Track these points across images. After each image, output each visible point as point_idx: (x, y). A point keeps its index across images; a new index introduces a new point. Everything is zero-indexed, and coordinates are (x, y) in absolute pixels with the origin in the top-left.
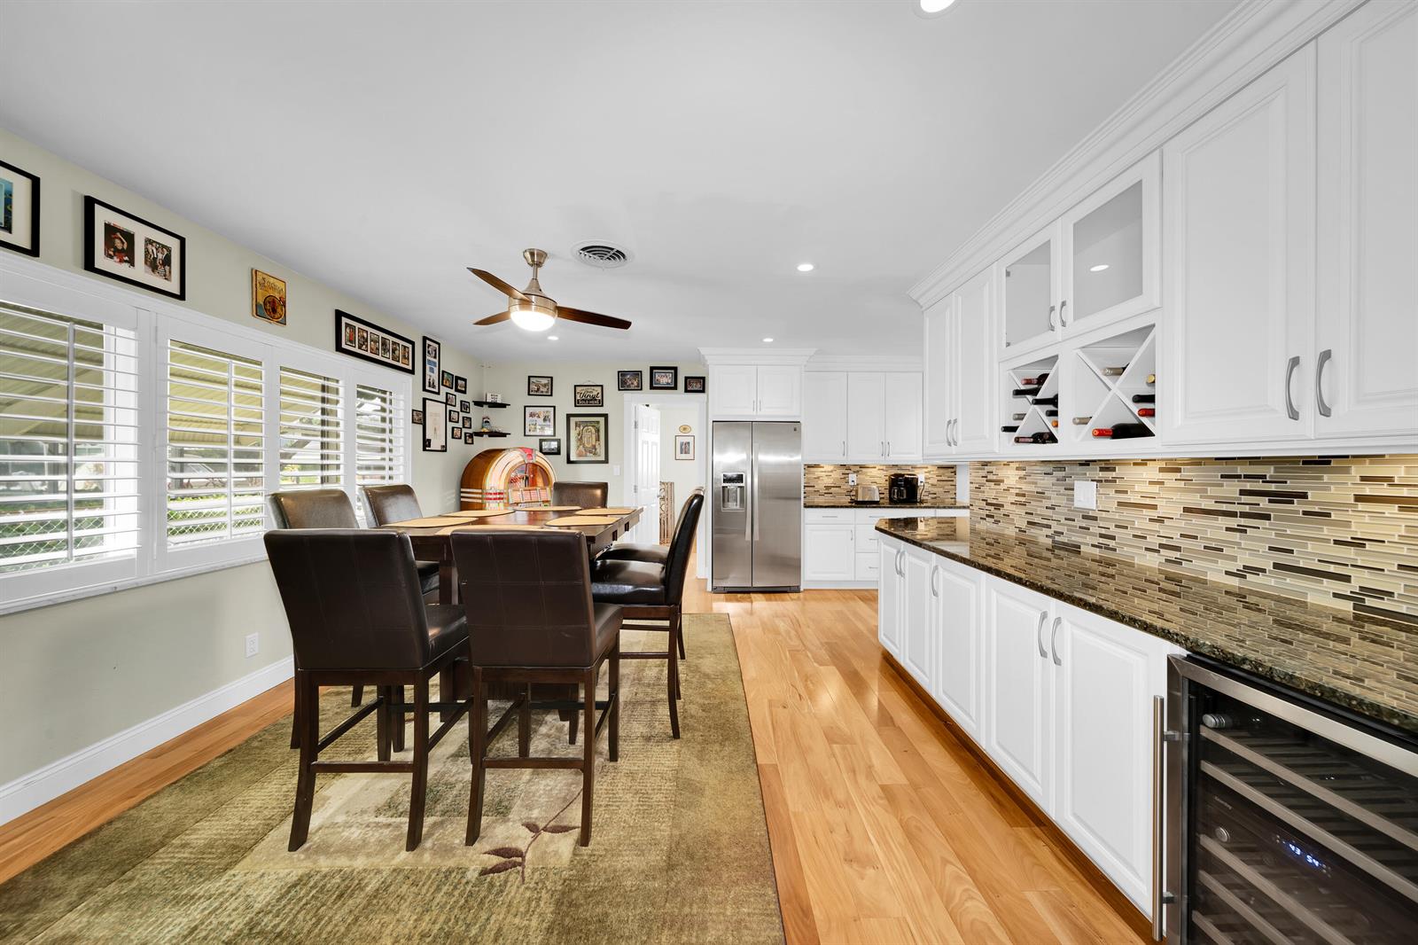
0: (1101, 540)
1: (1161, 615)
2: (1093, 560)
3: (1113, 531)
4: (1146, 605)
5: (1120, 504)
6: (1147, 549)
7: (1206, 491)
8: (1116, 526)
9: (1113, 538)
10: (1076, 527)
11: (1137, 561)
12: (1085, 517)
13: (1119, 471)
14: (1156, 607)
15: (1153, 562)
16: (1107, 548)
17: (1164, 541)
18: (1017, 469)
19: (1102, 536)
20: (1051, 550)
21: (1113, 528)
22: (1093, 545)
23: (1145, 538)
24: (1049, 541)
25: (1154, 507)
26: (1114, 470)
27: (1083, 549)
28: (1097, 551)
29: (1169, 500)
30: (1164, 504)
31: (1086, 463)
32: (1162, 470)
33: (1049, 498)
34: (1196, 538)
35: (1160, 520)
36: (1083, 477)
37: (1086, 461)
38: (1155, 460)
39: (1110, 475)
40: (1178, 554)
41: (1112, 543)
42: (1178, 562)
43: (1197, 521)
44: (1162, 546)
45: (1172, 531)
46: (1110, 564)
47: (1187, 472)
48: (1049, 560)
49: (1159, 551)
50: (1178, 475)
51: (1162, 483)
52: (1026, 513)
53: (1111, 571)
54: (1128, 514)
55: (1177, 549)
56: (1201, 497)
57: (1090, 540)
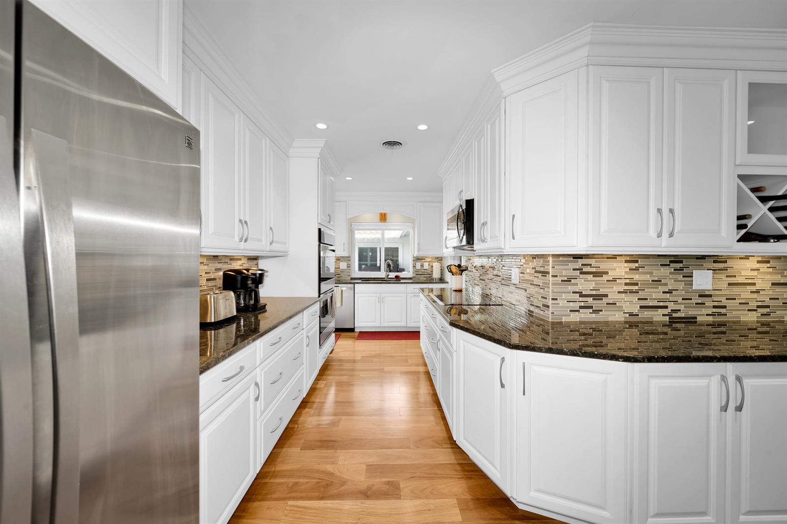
0: (714, 310)
1: (756, 348)
2: (707, 325)
3: (724, 302)
4: (749, 343)
5: (729, 284)
6: (749, 310)
7: (783, 273)
8: (727, 299)
9: (725, 307)
10: (693, 304)
11: (743, 319)
12: (700, 296)
13: (730, 263)
14: (755, 344)
15: (752, 318)
16: (720, 314)
17: (760, 304)
18: (626, 261)
19: (714, 307)
20: (669, 325)
21: (723, 300)
22: (707, 315)
23: (748, 303)
24: (667, 318)
25: (754, 284)
26: (726, 262)
27: (699, 319)
28: (711, 319)
29: (763, 279)
30: (760, 282)
31: (703, 257)
32: (759, 262)
33: (666, 284)
34: (778, 299)
35: (758, 292)
36: (700, 267)
37: (702, 256)
38: (754, 256)
39: (721, 265)
40: (768, 310)
41: (723, 311)
42: (768, 314)
43: (779, 289)
44: (758, 307)
45: (765, 298)
46: (721, 324)
47: (772, 264)
48: (666, 334)
49: (756, 310)
50: (768, 265)
51: (759, 270)
52: (639, 299)
53: (723, 329)
54: (735, 290)
55: (768, 307)
56: (781, 276)
57: (705, 311)
